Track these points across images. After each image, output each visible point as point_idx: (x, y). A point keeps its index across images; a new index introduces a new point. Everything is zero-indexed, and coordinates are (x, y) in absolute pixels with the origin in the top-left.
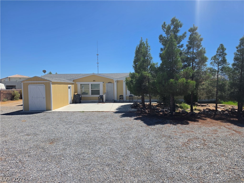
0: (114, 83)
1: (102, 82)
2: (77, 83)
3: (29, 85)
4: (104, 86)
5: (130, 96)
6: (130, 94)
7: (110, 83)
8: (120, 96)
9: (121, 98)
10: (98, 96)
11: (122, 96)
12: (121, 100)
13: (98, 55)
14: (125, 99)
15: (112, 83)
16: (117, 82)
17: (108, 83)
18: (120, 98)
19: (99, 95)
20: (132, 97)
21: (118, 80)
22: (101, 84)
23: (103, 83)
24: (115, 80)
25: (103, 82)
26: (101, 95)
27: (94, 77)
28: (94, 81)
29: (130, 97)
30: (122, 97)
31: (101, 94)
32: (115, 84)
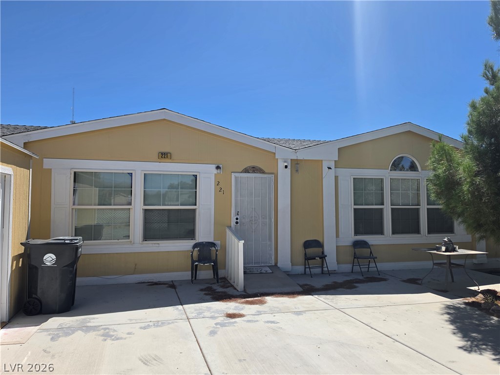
0: (276, 176)
1: (214, 166)
2: (48, 163)
4: (220, 188)
5: (357, 244)
6: (357, 232)
7: (254, 170)
8: (308, 244)
10: (186, 245)
11: (318, 244)
15: (263, 172)
16: (296, 165)
17: (246, 171)
18: (307, 258)
19: (192, 243)
20: (366, 251)
21: (301, 156)
22: (207, 175)
23: (215, 171)
24: (283, 156)
25: (218, 168)
26: (201, 241)
28: (164, 156)
29: (358, 252)
30: (320, 249)
32: (284, 177)
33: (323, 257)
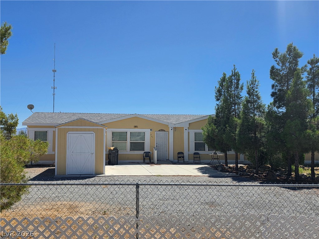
0: (169, 132)
1: (150, 129)
3: (69, 132)
4: (152, 136)
5: (195, 154)
6: (195, 150)
7: (162, 130)
8: (179, 153)
9: (180, 157)
11: (182, 153)
12: (181, 160)
13: (54, 71)
14: (186, 158)
15: (165, 131)
16: (175, 129)
17: (159, 131)
20: (198, 156)
21: (177, 126)
22: (148, 132)
23: (150, 131)
24: (170, 126)
25: (151, 130)
26: (146, 151)
27: (136, 120)
28: (136, 127)
29: (195, 156)
30: (182, 155)
31: (147, 149)
32: (171, 132)
33: (183, 157)
